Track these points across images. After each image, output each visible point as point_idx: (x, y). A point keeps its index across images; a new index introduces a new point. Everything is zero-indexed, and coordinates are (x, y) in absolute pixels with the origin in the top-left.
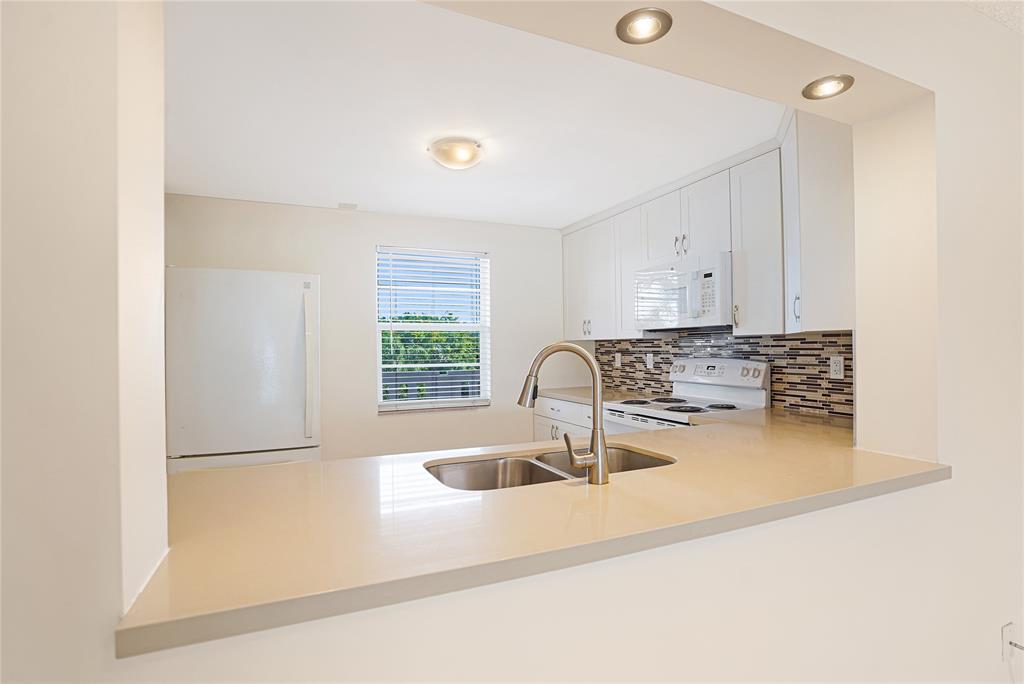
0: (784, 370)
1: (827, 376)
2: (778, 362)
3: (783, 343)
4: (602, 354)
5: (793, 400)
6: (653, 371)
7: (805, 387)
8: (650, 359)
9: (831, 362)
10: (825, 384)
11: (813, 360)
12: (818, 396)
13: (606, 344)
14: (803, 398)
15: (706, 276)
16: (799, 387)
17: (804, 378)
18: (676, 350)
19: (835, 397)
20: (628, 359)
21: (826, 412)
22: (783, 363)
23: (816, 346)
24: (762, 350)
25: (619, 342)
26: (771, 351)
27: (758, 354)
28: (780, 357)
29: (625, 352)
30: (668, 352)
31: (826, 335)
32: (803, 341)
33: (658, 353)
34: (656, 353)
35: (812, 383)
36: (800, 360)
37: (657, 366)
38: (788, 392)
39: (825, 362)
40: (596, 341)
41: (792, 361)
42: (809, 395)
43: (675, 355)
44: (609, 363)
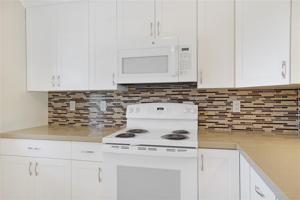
0: (205, 109)
1: (231, 111)
2: (201, 105)
3: (205, 94)
4: (56, 102)
5: (211, 125)
6: (106, 112)
7: (218, 117)
8: (103, 106)
9: (234, 104)
10: (229, 115)
11: (223, 103)
12: (226, 121)
13: (60, 95)
14: (217, 123)
15: (183, 49)
16: (214, 117)
17: (218, 112)
18: (127, 99)
19: (235, 122)
20: (81, 105)
21: (230, 129)
22: (205, 105)
23: (224, 96)
24: (191, 98)
25: (74, 93)
26: (197, 99)
27: (188, 100)
28: (203, 102)
29: (78, 101)
30: (119, 100)
31: (230, 90)
32: (217, 93)
33: (111, 100)
34: (107, 101)
35: (222, 114)
36: (215, 103)
37: (109, 109)
38: (207, 121)
39: (230, 104)
40: (50, 93)
41: (210, 104)
42: (220, 122)
43: (125, 102)
44: (63, 108)
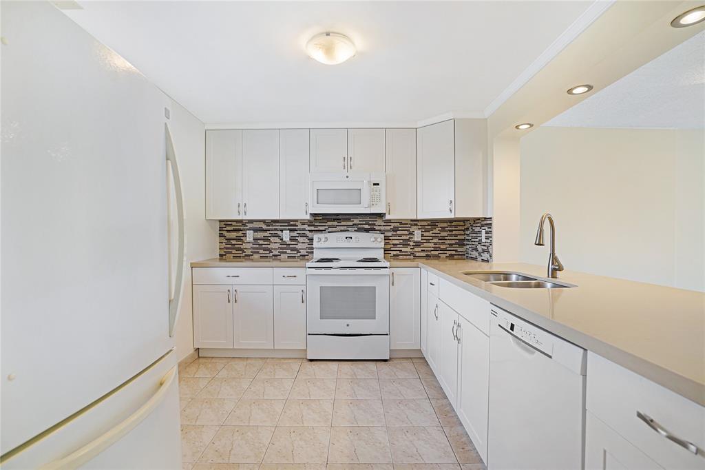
0: (390, 238)
1: (413, 239)
2: (387, 234)
3: (390, 224)
4: (228, 231)
5: (395, 253)
6: (290, 243)
7: (401, 246)
8: (286, 235)
9: (415, 233)
10: (411, 243)
11: (406, 232)
12: (408, 249)
13: (234, 224)
14: (401, 251)
15: (374, 184)
16: (398, 246)
17: (401, 241)
18: (312, 228)
19: (416, 249)
20: (260, 235)
21: (412, 257)
22: (390, 234)
23: (407, 226)
24: (377, 228)
25: (251, 222)
26: (382, 228)
27: (374, 230)
28: (388, 231)
29: (256, 230)
30: (304, 229)
31: (412, 221)
32: (401, 223)
33: (295, 230)
34: (291, 230)
35: (405, 243)
36: (399, 232)
37: (292, 239)
38: (392, 249)
39: (412, 233)
40: (220, 221)
41: (394, 233)
42: (404, 250)
43: (311, 231)
44: (238, 238)
